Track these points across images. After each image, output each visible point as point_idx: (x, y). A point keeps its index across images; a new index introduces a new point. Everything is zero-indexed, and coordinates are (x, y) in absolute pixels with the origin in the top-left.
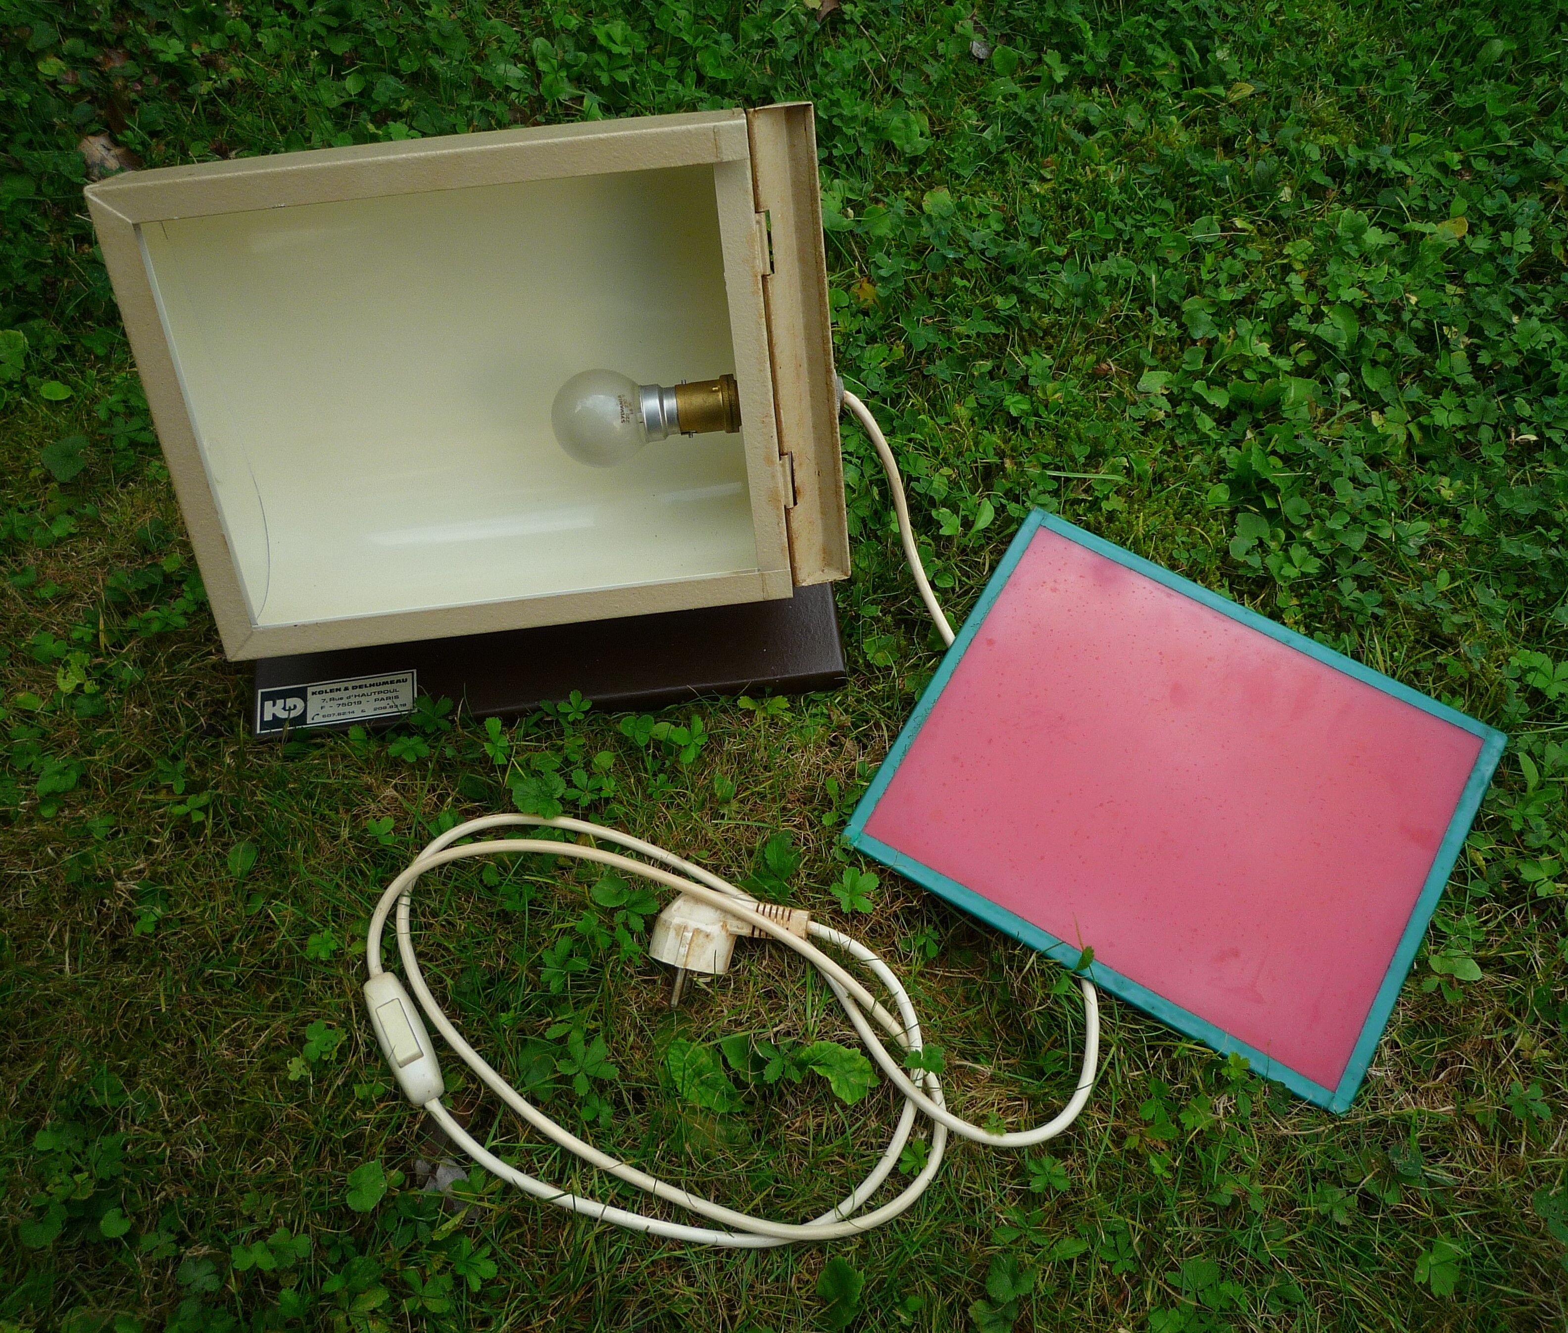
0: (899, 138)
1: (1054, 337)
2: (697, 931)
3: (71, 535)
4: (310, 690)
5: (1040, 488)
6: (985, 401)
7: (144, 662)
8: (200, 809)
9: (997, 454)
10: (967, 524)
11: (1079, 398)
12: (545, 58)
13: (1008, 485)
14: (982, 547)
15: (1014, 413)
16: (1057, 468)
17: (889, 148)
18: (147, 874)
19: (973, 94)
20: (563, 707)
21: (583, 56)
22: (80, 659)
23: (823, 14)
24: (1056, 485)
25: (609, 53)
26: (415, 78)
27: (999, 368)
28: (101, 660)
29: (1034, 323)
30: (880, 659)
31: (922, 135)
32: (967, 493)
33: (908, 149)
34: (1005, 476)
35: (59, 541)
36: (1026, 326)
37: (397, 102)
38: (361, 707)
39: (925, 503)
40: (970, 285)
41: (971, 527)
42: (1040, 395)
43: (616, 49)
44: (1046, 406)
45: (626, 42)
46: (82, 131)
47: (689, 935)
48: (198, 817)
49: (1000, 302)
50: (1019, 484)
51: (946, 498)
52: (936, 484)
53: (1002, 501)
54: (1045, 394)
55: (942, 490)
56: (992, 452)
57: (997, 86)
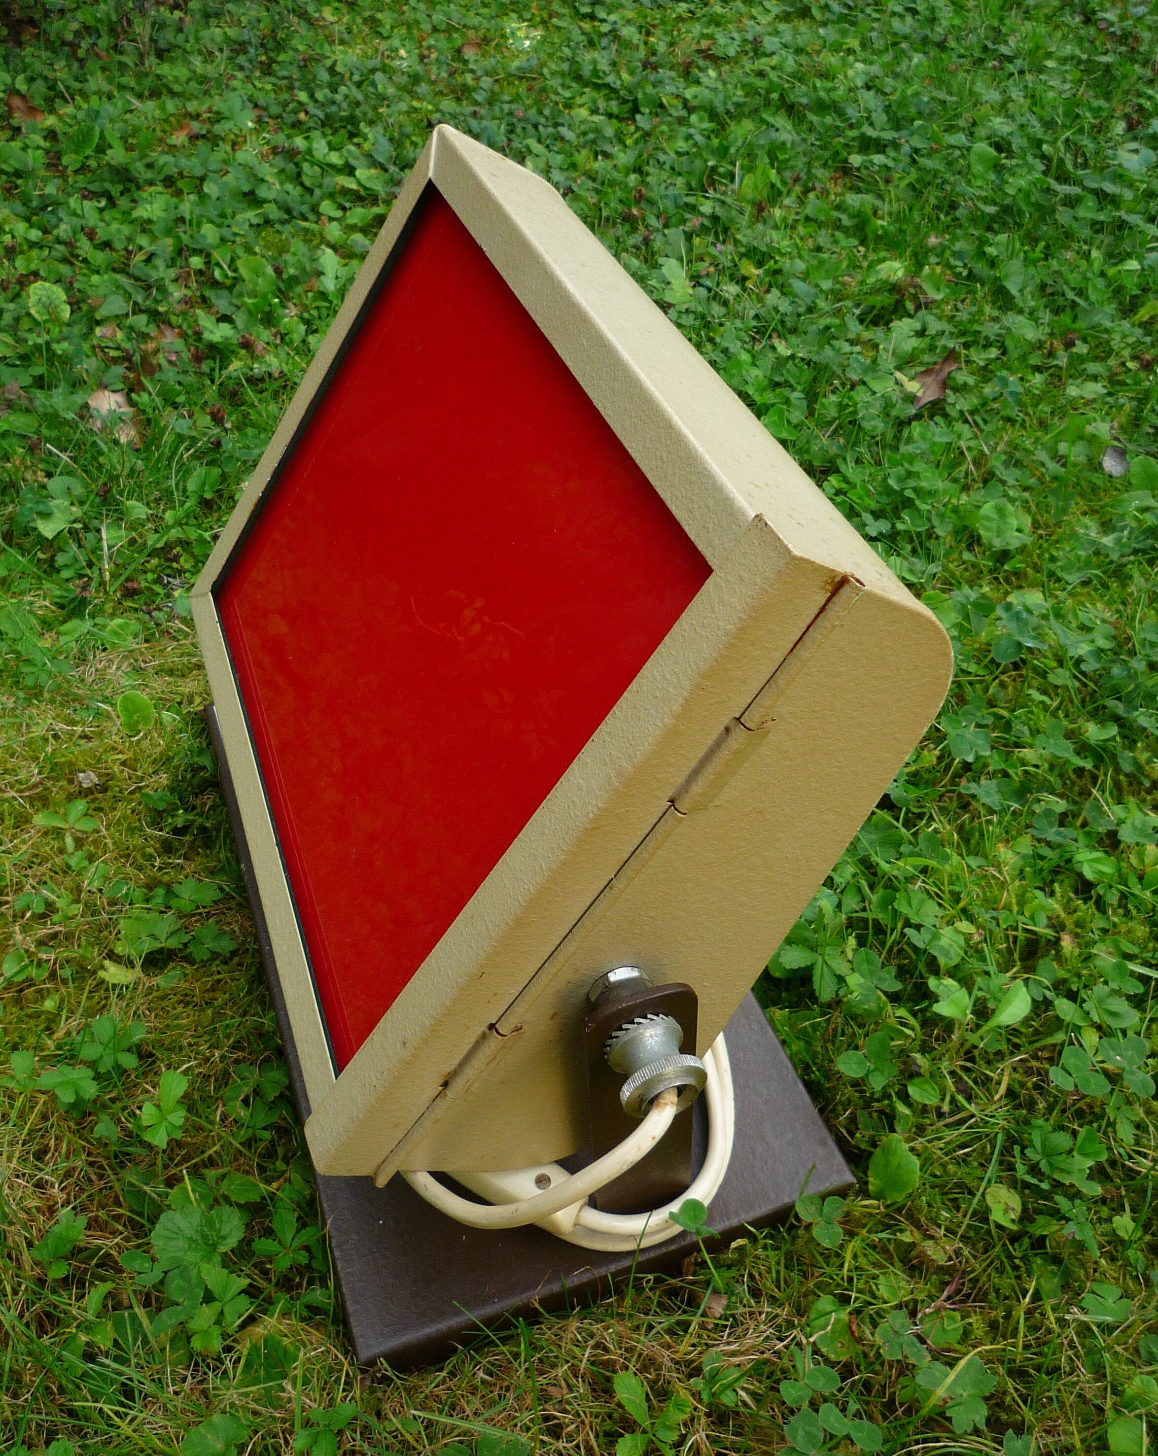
0: (988, 529)
5: (1114, 985)
6: (1045, 851)
9: (1052, 925)
10: (982, 1012)
13: (1062, 974)
14: (1000, 1055)
15: (1089, 874)
16: (1148, 964)
17: (973, 541)
19: (1095, 505)
23: (923, 402)
24: (1141, 990)
27: (1075, 816)
29: (1137, 766)
31: (1019, 530)
32: (992, 969)
33: (997, 542)
34: (1059, 958)
36: (1127, 768)
39: (922, 967)
40: (1052, 704)
41: (987, 1020)
42: (1134, 860)
44: (1141, 878)
46: (103, 385)
49: (1093, 732)
50: (1079, 976)
51: (957, 966)
52: (944, 942)
53: (1047, 993)
54: (1142, 861)
55: (952, 953)
56: (1045, 921)
57: (1132, 499)
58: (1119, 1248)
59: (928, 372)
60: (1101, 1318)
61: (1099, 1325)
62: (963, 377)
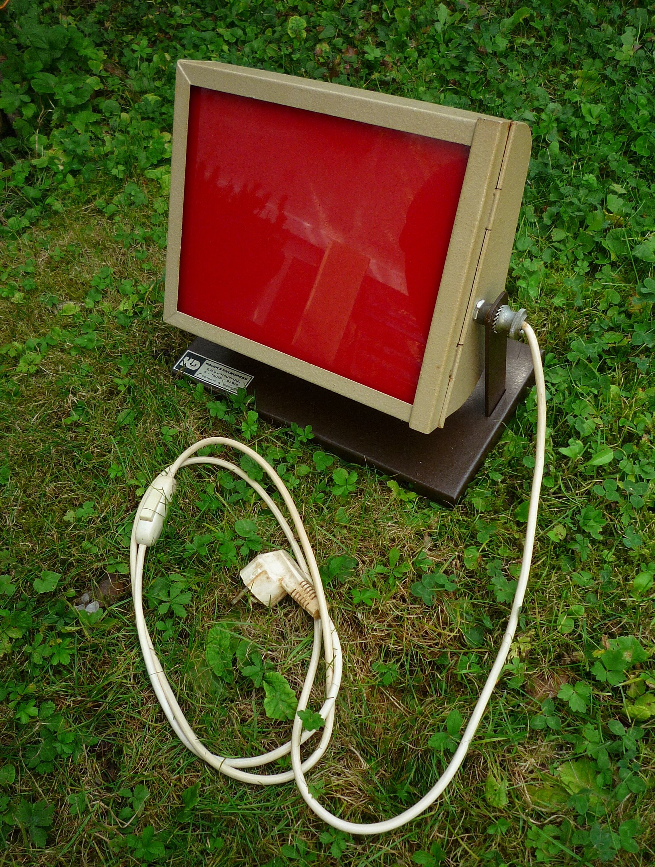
2: (265, 572)
4: (206, 361)
8: (126, 386)
18: (86, 399)
20: (299, 431)
22: (135, 298)
28: (143, 304)
30: (478, 503)
34: (637, 444)
38: (220, 381)
41: (587, 461)
47: (260, 571)
48: (122, 389)
51: (588, 437)
52: (585, 426)
55: (587, 431)
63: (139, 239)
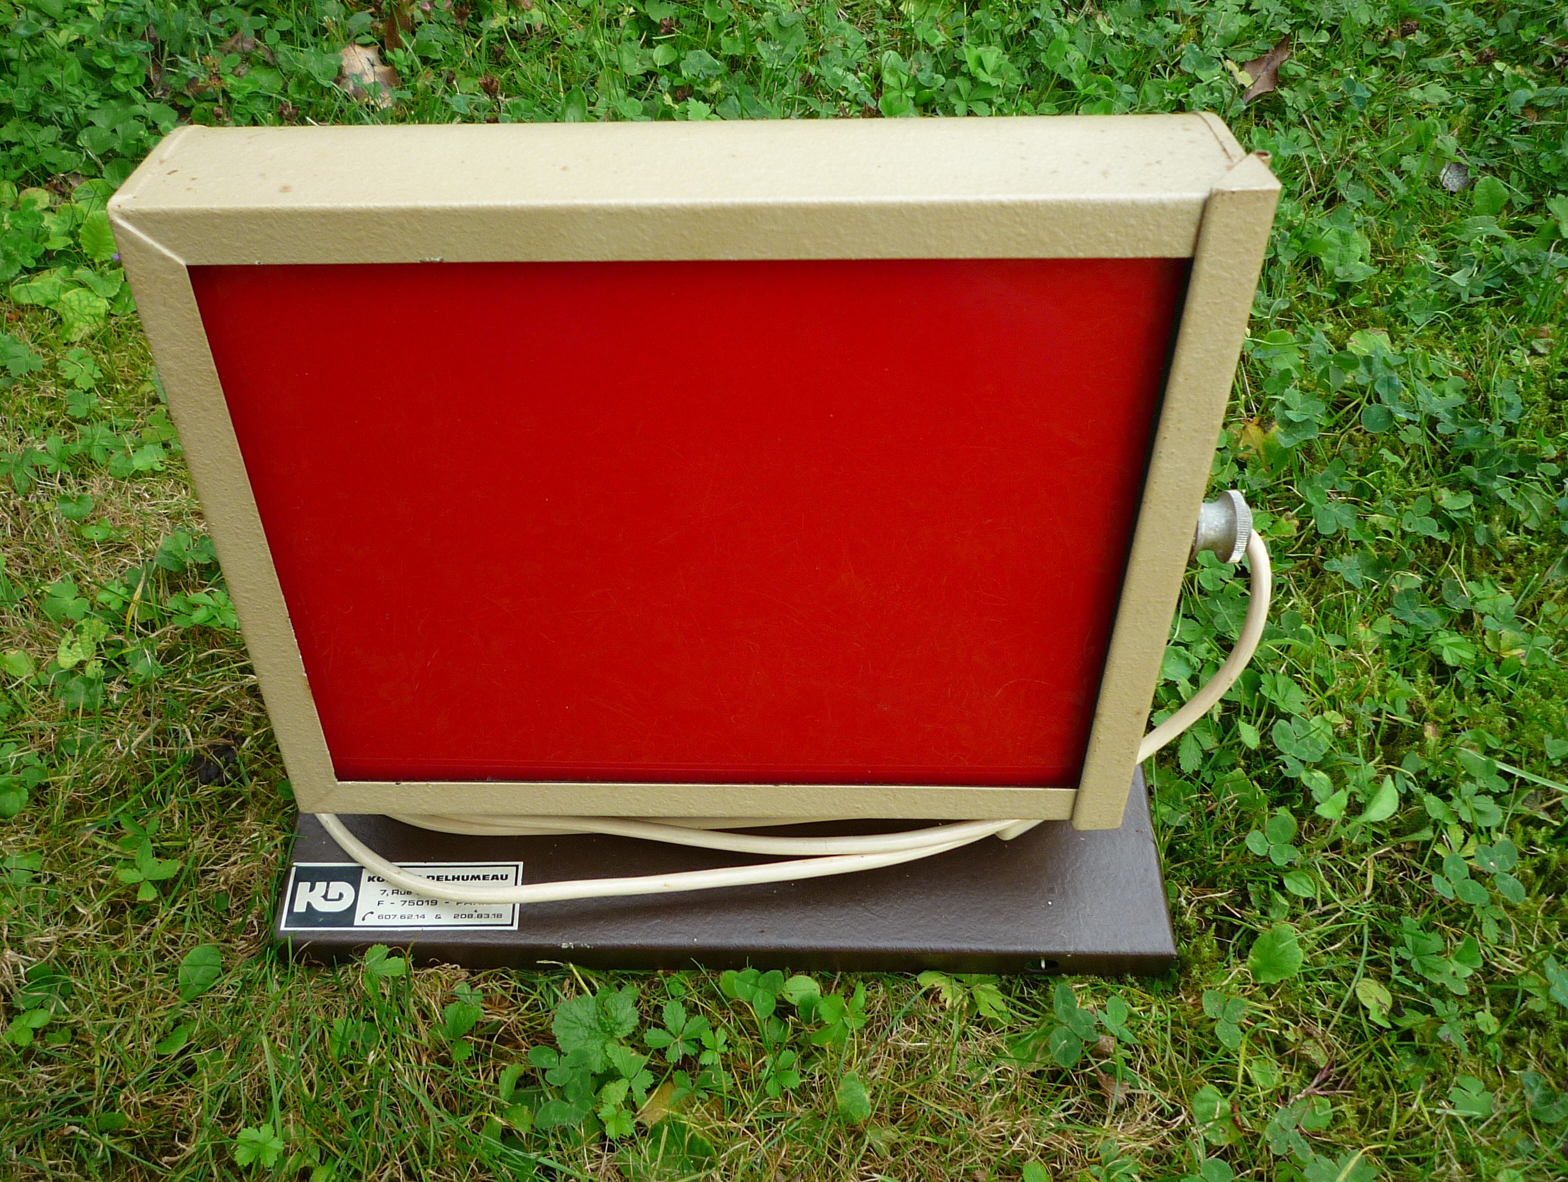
0: (1330, 256)
1: (1518, 567)
3: (154, 473)
5: (1481, 784)
6: (1402, 630)
7: (167, 656)
8: (155, 883)
9: (1411, 712)
10: (1355, 808)
11: (1552, 666)
12: (893, 71)
13: (1425, 765)
14: (1366, 848)
15: (1449, 659)
16: (1508, 760)
17: (1312, 266)
18: (53, 952)
19: (1434, 228)
21: (941, 79)
22: (98, 628)
23: (1252, 95)
24: (1503, 786)
25: (973, 80)
26: (734, 63)
28: (120, 637)
29: (1492, 539)
31: (1361, 260)
32: (1360, 761)
33: (1339, 272)
34: (1421, 750)
35: (137, 475)
36: (1481, 540)
37: (707, 83)
40: (1403, 465)
41: (1359, 815)
42: (1490, 644)
43: (984, 77)
44: (1498, 663)
45: (997, 72)
46: (351, 38)
48: (147, 894)
49: (1446, 498)
50: (1442, 767)
51: (1326, 758)
52: (1314, 732)
53: (1411, 784)
54: (1498, 645)
55: (1321, 744)
56: (1405, 707)
57: (1475, 224)
58: (1479, 1040)
59: (1257, 61)
60: (1468, 1113)
61: (1467, 1119)
62: (1295, 68)
63: (52, 465)
